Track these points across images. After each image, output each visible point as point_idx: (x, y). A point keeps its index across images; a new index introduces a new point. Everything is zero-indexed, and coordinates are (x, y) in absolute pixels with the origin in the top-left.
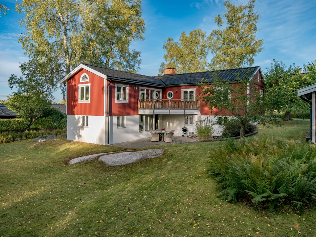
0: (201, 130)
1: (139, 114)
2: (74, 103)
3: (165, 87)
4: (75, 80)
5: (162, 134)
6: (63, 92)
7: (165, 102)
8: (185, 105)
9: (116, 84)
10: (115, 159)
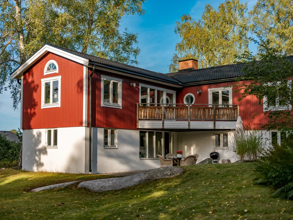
0: (242, 146)
1: (140, 127)
2: (31, 110)
3: (181, 87)
4: (32, 75)
5: (178, 161)
6: (14, 95)
7: (181, 108)
8: (215, 114)
9: (102, 76)
10: (104, 184)
